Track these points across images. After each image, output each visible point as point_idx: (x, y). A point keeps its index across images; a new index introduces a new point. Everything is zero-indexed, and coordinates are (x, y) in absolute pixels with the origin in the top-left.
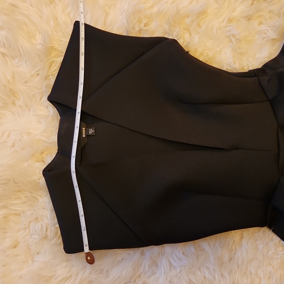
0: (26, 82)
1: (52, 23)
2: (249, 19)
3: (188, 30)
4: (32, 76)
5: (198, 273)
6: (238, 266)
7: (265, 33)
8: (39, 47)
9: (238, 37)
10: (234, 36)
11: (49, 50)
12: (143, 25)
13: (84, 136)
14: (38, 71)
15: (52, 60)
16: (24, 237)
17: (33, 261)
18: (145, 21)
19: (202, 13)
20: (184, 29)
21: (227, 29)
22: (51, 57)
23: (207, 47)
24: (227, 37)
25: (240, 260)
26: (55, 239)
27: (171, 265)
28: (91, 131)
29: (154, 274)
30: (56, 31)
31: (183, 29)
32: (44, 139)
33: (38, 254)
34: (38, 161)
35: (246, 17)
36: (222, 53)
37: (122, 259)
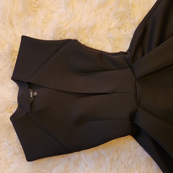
0: (1, 70)
1: (13, 38)
2: (119, 29)
3: (87, 36)
4: (4, 67)
6: (122, 162)
7: (129, 36)
8: (7, 51)
9: (114, 38)
10: (111, 38)
11: (12, 52)
12: (62, 35)
13: (32, 96)
14: (7, 64)
15: (14, 57)
16: (4, 154)
17: (9, 167)
18: (63, 33)
19: (94, 27)
21: (108, 34)
22: (14, 56)
23: (97, 45)
24: (108, 39)
25: (123, 159)
26: (21, 154)
27: (86, 165)
29: (77, 170)
30: (16, 42)
31: (84, 36)
32: (12, 100)
33: (12, 163)
34: (9, 112)
35: (118, 27)
36: (106, 47)
37: (58, 163)
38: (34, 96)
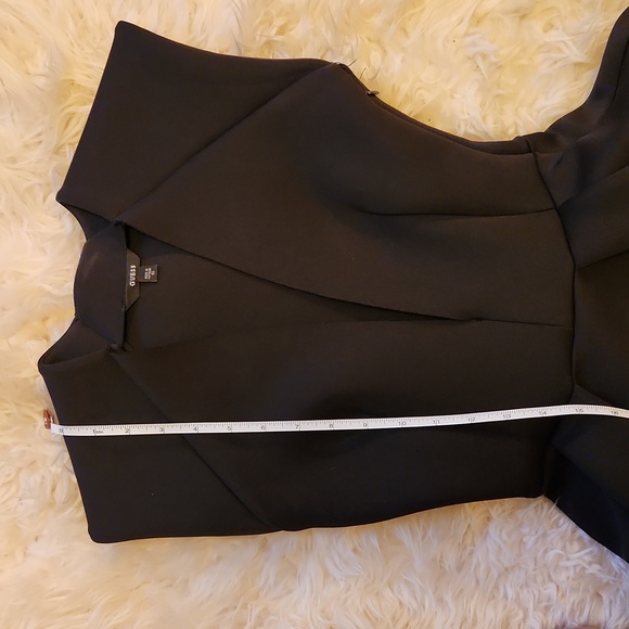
0: (13, 160)
1: (71, 25)
2: (523, 17)
3: (379, 42)
4: (27, 146)
5: (387, 593)
6: (477, 581)
7: (560, 50)
8: (41, 82)
9: (494, 59)
10: (484, 56)
11: (62, 88)
12: (274, 31)
13: (132, 284)
14: (39, 135)
15: (70, 109)
16: (7, 501)
17: (25, 555)
18: (279, 22)
20: (369, 40)
21: (469, 39)
22: (68, 103)
23: (421, 81)
24: (469, 58)
25: (482, 568)
26: (71, 509)
27: (326, 574)
28: (149, 273)
29: (290, 591)
30: (79, 45)
31: (366, 41)
32: (48, 288)
33: (36, 539)
34: (35, 337)
35: (516, 11)
36: (456, 96)
37: (219, 558)
38: (140, 284)
